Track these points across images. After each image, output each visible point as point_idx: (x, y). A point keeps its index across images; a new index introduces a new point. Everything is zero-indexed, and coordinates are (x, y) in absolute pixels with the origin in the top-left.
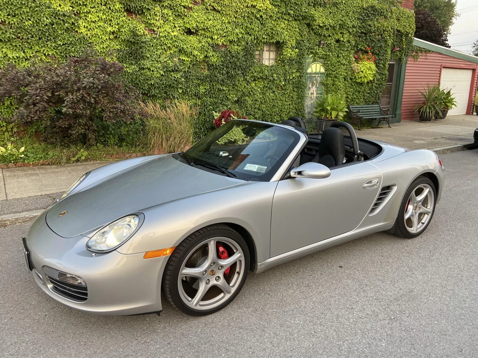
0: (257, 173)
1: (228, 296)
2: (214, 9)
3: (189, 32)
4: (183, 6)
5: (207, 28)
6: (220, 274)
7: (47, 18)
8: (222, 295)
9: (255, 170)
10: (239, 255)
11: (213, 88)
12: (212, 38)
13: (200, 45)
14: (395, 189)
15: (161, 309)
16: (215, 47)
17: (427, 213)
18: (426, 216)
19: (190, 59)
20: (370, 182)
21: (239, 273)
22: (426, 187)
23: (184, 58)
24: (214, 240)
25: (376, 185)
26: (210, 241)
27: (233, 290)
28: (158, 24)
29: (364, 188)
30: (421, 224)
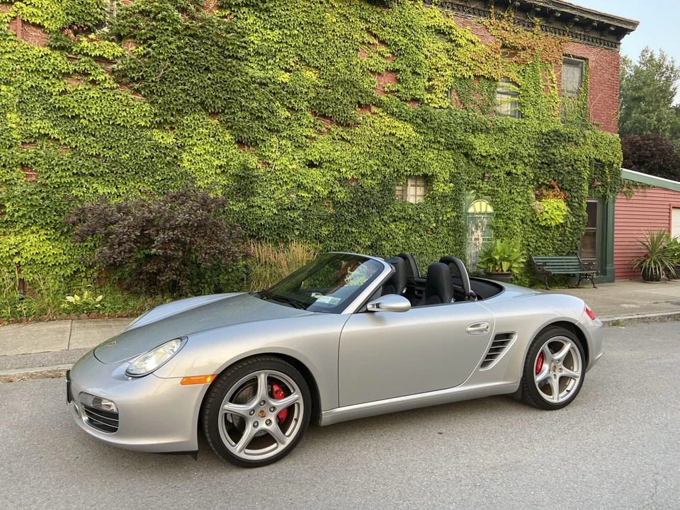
0: (329, 305)
1: (281, 447)
2: (343, 139)
3: (311, 165)
4: (305, 136)
5: (333, 160)
6: (272, 417)
7: (146, 151)
8: (275, 445)
9: (327, 302)
10: (297, 396)
11: (339, 230)
12: (339, 171)
13: (324, 179)
14: (515, 338)
15: (197, 449)
16: (343, 181)
17: (574, 378)
18: (573, 381)
19: (310, 196)
20: (478, 325)
21: (297, 420)
22: (566, 341)
23: (303, 195)
24: (265, 373)
25: (485, 330)
26: (260, 374)
27: (288, 441)
28: (274, 156)
29: (468, 332)
30: (565, 392)
